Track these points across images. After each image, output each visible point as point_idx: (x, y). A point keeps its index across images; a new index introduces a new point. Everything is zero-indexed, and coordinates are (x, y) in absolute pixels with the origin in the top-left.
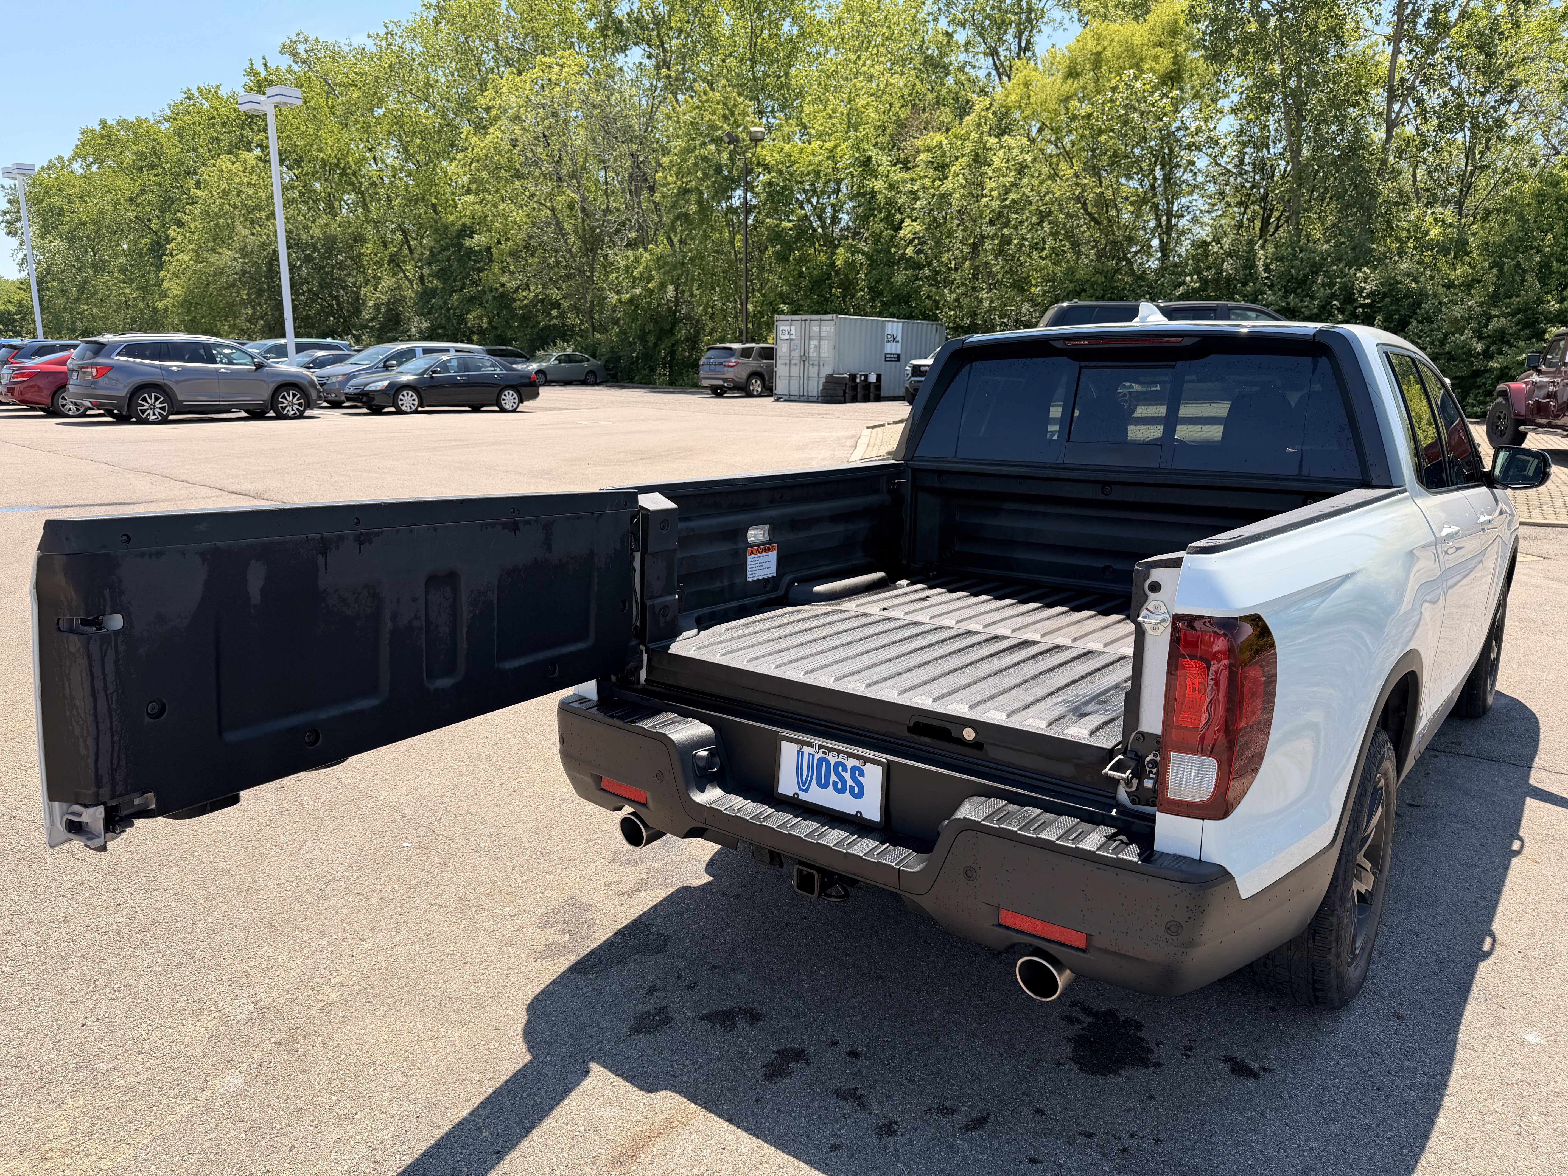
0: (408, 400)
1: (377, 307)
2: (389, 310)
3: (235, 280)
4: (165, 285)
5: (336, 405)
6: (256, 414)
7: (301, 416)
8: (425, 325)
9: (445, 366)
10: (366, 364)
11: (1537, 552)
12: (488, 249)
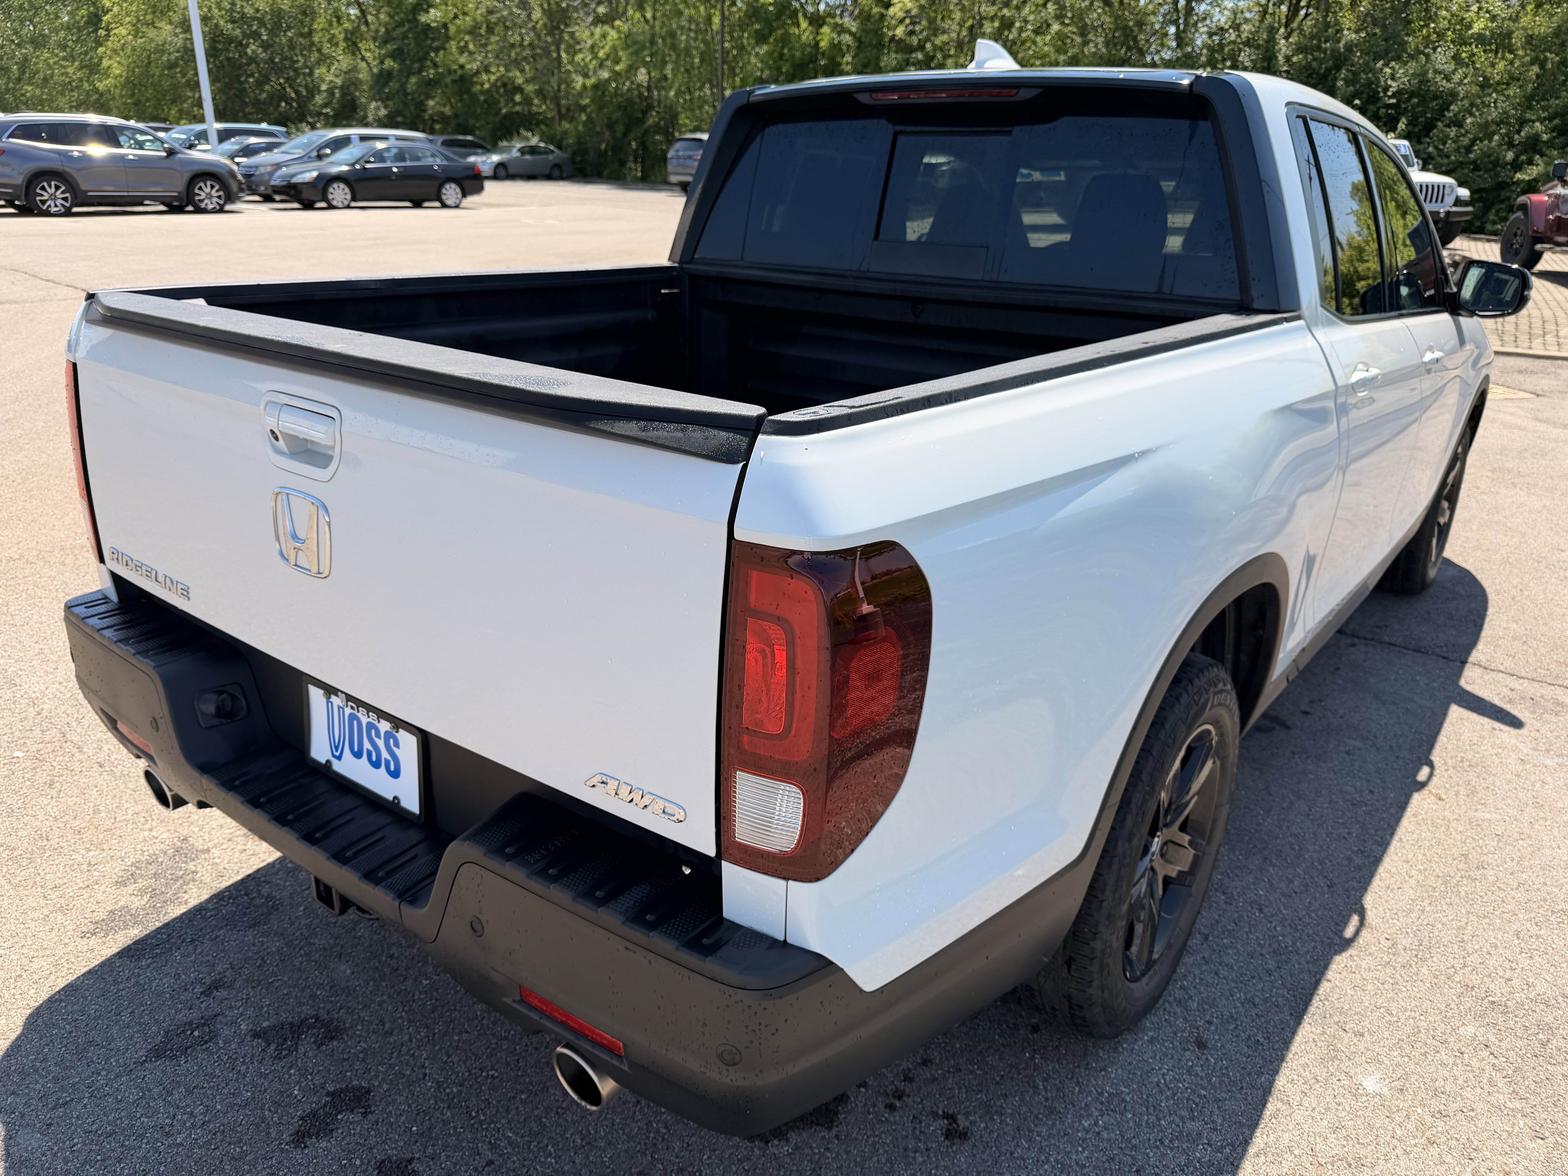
0: (339, 193)
1: (330, 92)
2: (343, 95)
3: (177, 58)
4: (105, 63)
5: (267, 198)
6: (175, 208)
7: (221, 210)
8: (383, 112)
9: (379, 156)
10: (299, 153)
11: (1530, 387)
12: (445, 26)
